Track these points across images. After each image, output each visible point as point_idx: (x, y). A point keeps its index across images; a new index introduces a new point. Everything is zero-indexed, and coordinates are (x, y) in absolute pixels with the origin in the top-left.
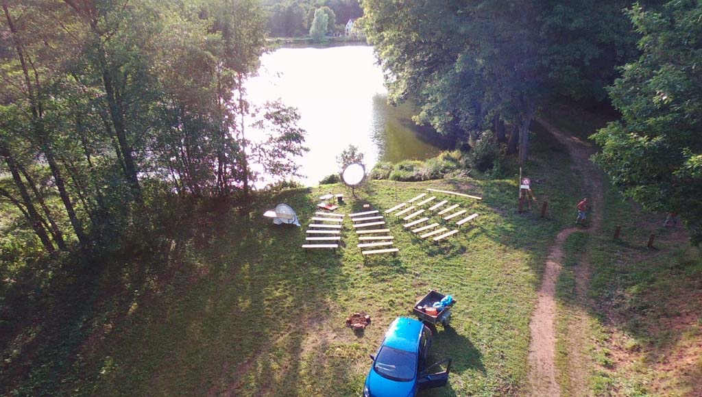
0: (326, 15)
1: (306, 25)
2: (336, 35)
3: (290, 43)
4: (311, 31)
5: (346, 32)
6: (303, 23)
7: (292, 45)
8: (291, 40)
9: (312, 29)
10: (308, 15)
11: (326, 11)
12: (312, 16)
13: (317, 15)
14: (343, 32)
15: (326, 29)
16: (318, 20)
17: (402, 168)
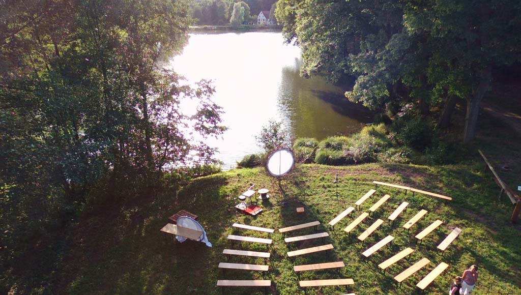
0: (243, 7)
1: (227, 16)
2: (250, 24)
3: (215, 30)
4: (231, 21)
5: (258, 21)
6: (225, 15)
7: (216, 31)
8: (215, 27)
9: (232, 18)
10: (229, 8)
11: (242, 5)
12: (232, 9)
13: (235, 7)
14: (255, 21)
15: (243, 18)
16: (237, 11)
17: (328, 145)
